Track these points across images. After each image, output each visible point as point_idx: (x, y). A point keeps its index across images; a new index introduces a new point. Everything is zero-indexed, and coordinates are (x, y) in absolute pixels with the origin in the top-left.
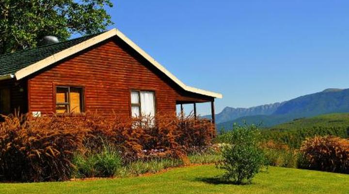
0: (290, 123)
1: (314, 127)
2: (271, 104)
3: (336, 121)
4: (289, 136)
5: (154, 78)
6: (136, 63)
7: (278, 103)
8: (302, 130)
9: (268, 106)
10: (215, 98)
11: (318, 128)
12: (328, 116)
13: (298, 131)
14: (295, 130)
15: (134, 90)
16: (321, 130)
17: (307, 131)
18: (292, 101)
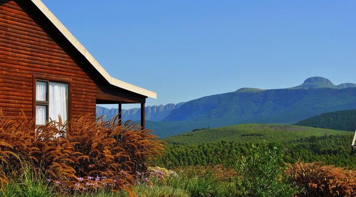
0: (188, 135)
1: (222, 142)
2: (161, 106)
3: (252, 135)
4: (187, 153)
5: (69, 62)
6: (45, 37)
7: (173, 105)
8: (206, 146)
9: (158, 108)
10: (147, 97)
11: (228, 144)
12: (241, 127)
13: (199, 147)
14: (195, 146)
15: (41, 80)
16: (232, 146)
17: (212, 148)
18: (191, 103)
